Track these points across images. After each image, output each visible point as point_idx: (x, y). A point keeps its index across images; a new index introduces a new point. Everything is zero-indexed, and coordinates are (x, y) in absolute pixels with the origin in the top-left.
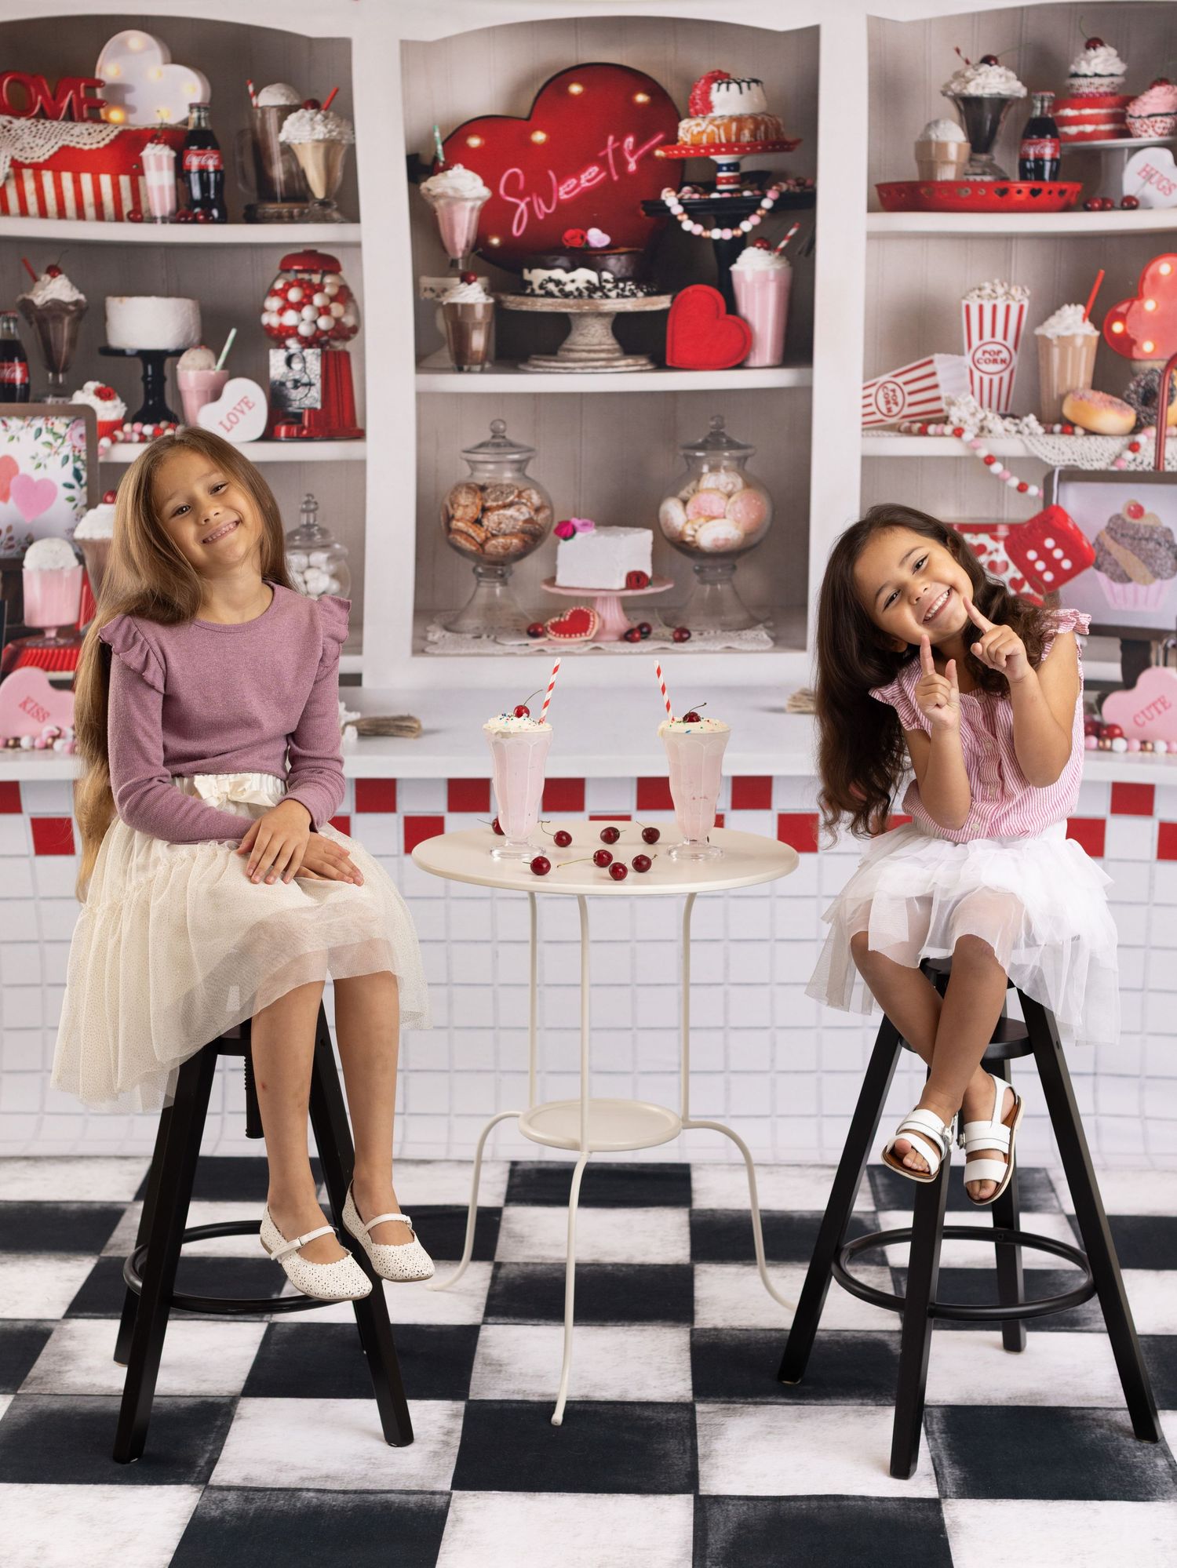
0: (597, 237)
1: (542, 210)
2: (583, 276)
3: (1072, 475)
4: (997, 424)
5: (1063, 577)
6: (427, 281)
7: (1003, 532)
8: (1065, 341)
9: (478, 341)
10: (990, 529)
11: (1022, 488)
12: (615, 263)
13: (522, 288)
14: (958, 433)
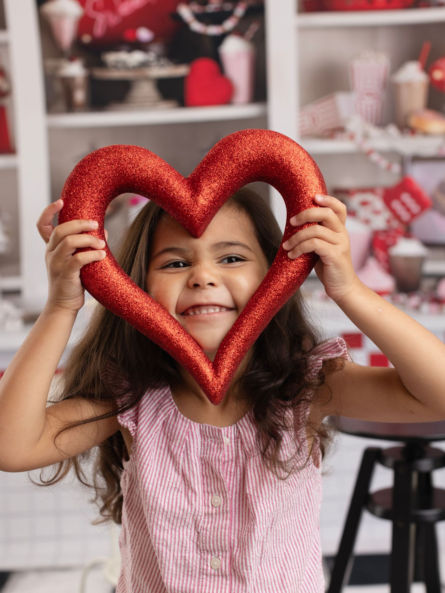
0: (144, 34)
1: (113, 20)
2: (137, 57)
3: (417, 159)
4: (375, 132)
5: (413, 216)
6: (51, 63)
7: (380, 192)
8: (409, 85)
9: (80, 96)
10: (371, 190)
11: (389, 168)
12: (156, 49)
13: (102, 65)
14: (352, 137)
